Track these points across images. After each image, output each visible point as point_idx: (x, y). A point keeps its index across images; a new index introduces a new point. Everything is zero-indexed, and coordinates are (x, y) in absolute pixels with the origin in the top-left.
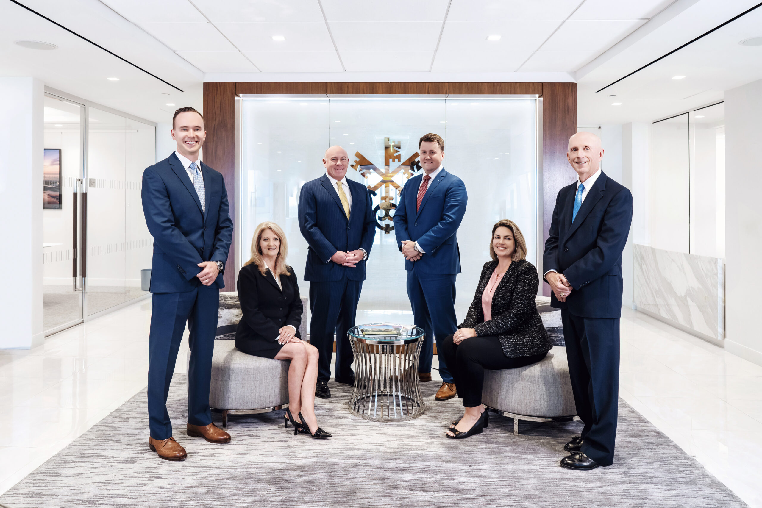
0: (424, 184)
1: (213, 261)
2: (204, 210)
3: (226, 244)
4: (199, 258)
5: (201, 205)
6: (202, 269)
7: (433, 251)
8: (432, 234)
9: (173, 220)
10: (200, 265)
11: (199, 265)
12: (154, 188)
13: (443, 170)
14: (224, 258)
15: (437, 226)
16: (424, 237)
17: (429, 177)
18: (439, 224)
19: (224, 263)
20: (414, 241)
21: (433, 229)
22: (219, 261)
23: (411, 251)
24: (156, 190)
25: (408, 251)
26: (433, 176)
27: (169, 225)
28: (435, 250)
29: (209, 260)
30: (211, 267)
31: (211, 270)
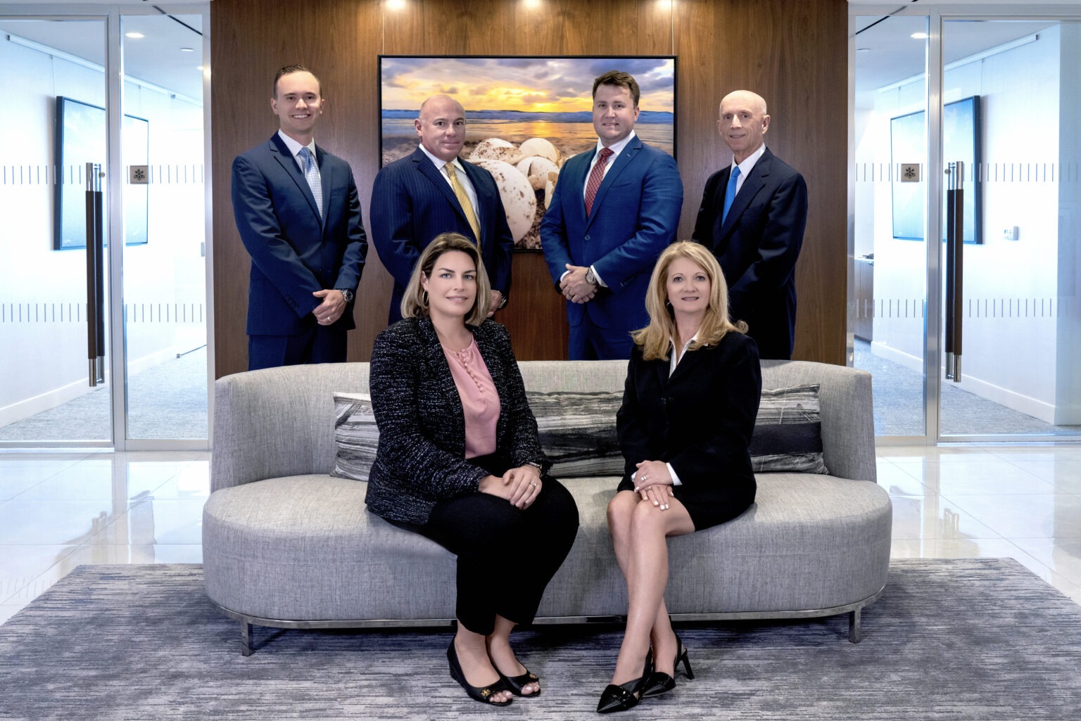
0: (599, 164)
1: (337, 289)
2: (321, 215)
3: (358, 264)
4: (317, 285)
5: (317, 208)
6: (321, 300)
7: (622, 285)
8: (624, 254)
9: (279, 228)
10: (317, 294)
11: (315, 294)
12: (249, 183)
13: (636, 138)
14: (354, 284)
15: (633, 240)
16: (607, 258)
17: (610, 150)
18: (638, 235)
19: (352, 291)
20: (588, 265)
21: (626, 245)
22: (346, 289)
23: (580, 284)
24: (252, 187)
25: (576, 284)
26: (617, 149)
27: (272, 235)
28: (626, 283)
29: (331, 288)
30: (333, 299)
31: (334, 302)
